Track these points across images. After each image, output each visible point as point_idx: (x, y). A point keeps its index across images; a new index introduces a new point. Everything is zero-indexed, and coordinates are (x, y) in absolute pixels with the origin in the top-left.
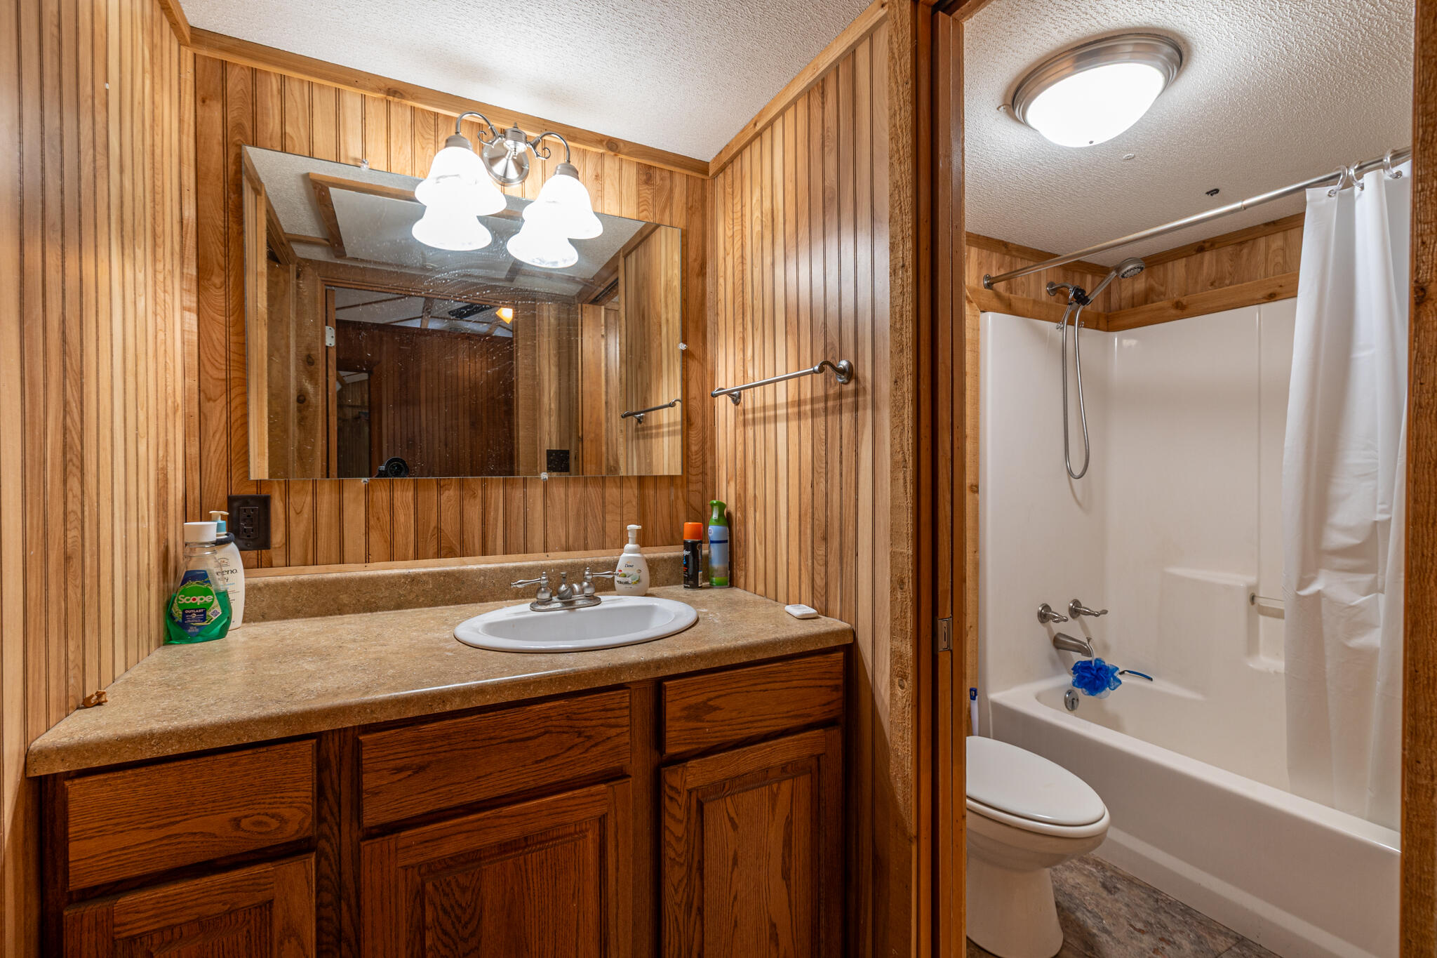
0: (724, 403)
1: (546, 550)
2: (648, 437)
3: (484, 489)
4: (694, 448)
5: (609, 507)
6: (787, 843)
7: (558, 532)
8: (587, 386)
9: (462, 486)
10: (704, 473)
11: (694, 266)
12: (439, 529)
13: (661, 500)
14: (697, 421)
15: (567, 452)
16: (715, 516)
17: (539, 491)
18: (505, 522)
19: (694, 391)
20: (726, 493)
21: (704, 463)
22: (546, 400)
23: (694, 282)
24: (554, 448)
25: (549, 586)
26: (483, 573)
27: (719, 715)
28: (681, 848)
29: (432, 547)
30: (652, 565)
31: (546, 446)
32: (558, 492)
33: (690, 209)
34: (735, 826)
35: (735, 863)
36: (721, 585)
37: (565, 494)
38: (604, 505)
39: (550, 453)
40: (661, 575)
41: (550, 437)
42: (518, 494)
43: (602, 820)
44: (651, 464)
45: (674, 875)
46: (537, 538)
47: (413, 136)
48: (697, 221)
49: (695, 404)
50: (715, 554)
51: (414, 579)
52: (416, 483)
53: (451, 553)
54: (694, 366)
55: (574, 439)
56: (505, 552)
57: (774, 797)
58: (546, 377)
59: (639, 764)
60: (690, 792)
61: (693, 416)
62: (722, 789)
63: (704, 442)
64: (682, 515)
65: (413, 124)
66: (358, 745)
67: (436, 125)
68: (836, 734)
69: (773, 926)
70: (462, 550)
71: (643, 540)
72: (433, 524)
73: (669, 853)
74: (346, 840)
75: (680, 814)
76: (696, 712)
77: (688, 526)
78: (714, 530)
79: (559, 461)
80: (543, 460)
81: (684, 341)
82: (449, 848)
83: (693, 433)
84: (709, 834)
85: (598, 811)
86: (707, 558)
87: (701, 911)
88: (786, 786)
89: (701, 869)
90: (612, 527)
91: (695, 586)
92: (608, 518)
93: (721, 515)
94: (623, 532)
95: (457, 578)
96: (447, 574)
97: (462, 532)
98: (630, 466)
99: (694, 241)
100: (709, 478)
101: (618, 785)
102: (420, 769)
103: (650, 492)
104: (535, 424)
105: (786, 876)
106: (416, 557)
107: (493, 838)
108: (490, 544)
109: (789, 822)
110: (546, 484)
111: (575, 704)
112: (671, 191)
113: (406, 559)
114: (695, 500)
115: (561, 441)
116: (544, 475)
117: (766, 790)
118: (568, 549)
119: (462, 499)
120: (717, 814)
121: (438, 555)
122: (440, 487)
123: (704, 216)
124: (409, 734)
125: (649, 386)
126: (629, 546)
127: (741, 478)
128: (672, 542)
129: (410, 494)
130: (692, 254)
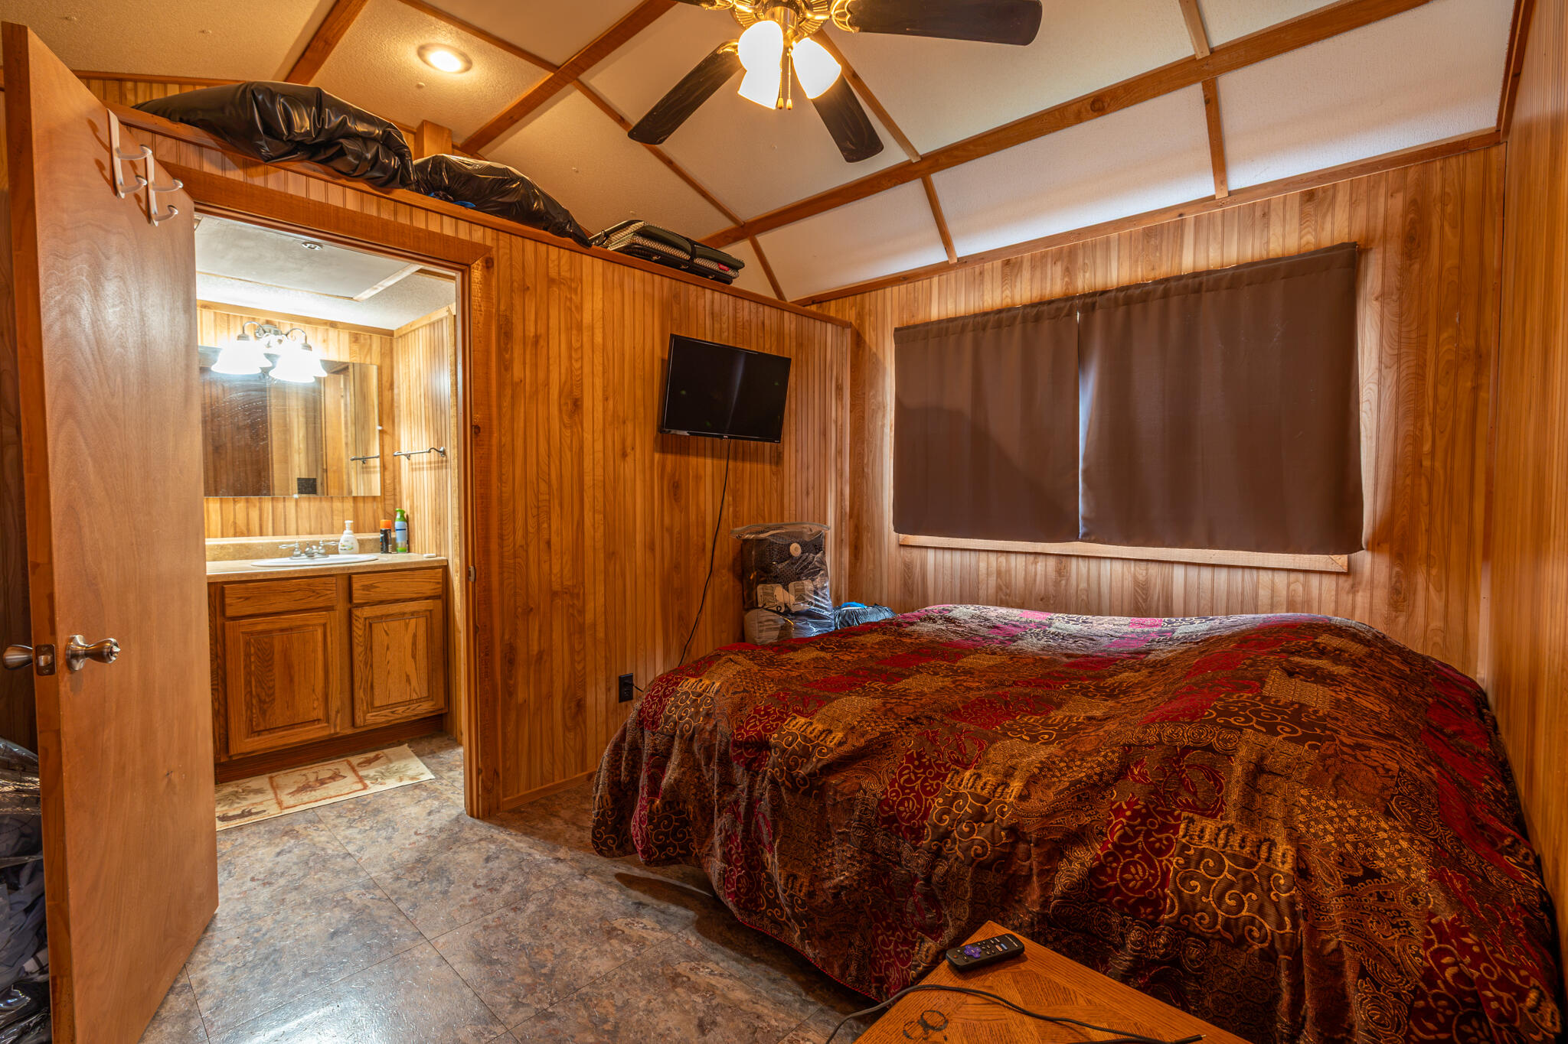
0: (403, 458)
1: (297, 534)
2: (368, 473)
3: (260, 503)
4: (388, 482)
5: (335, 513)
6: (414, 644)
7: (305, 525)
8: (329, 432)
9: (247, 501)
10: (395, 495)
11: (386, 384)
12: (235, 523)
13: (368, 510)
14: (390, 467)
15: (315, 480)
16: (398, 516)
17: (293, 504)
18: (273, 520)
19: (387, 451)
20: (406, 506)
21: (395, 489)
22: (295, 441)
23: (387, 393)
24: (303, 477)
25: (300, 548)
26: (262, 545)
27: (378, 590)
28: (361, 639)
29: (232, 531)
30: (361, 543)
31: (297, 475)
32: (304, 504)
33: (382, 355)
34: (387, 634)
35: (388, 649)
36: (403, 551)
37: (309, 506)
38: (332, 511)
39: (299, 479)
40: (367, 547)
41: (299, 467)
42: (280, 505)
43: (325, 625)
44: (371, 489)
45: (358, 650)
46: (292, 527)
47: (216, 326)
48: (387, 361)
49: (388, 458)
50: (397, 536)
51: (222, 547)
52: (221, 499)
53: (242, 535)
54: (387, 438)
55: (320, 471)
56: (274, 535)
57: (407, 625)
58: (295, 425)
59: (341, 607)
60: (365, 619)
61: (387, 465)
62: (382, 618)
63: (394, 478)
64: (381, 516)
65: (215, 320)
66: (223, 589)
67: (228, 320)
68: (439, 602)
69: (408, 676)
70: (248, 533)
71: (356, 529)
72: (232, 520)
73: (355, 641)
74: (218, 622)
75: (360, 626)
76: (367, 588)
77: (383, 521)
78: (398, 524)
79: (308, 487)
80: (295, 486)
81: (381, 425)
82: (259, 628)
83: (387, 473)
84: (375, 636)
85: (322, 621)
86: (395, 539)
87: (371, 666)
88: (413, 622)
89: (371, 648)
90: (337, 522)
91: (387, 552)
92: (335, 518)
93: (402, 516)
94: (344, 525)
95: (247, 547)
96: (241, 545)
97: (248, 524)
98: (359, 491)
99: (386, 372)
100: (398, 498)
101: (332, 613)
102: (247, 599)
103: (361, 505)
104: (286, 460)
105: (414, 657)
106: (222, 536)
107: (277, 626)
108: (264, 530)
109: (415, 636)
110: (297, 500)
111: (311, 581)
112: (371, 345)
113: (216, 537)
114: (390, 509)
115: (309, 471)
116: (296, 496)
117: (402, 622)
118: (311, 534)
119: (247, 508)
120: (378, 629)
121: (235, 535)
122: (235, 501)
123: (392, 358)
124: (243, 586)
125: (369, 440)
126: (347, 531)
127: (412, 497)
128: (375, 531)
129: (218, 505)
130: (385, 378)
